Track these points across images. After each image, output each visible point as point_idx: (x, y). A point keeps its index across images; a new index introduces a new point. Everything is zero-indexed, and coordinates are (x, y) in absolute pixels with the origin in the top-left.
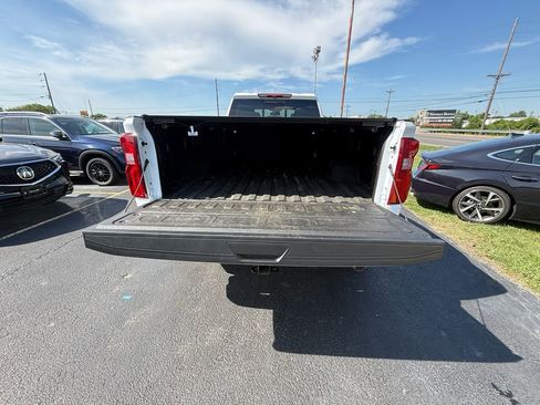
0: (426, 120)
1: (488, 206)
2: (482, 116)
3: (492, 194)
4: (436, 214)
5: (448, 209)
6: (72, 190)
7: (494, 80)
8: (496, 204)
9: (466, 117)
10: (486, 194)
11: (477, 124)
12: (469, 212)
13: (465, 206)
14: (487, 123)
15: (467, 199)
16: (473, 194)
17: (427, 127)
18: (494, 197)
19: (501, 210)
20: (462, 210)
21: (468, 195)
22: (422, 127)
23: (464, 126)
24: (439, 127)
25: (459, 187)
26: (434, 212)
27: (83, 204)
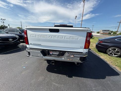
0: (102, 32)
1: (116, 52)
2: (116, 32)
3: (117, 49)
4: (102, 54)
5: (105, 53)
6: (20, 44)
7: (119, 23)
8: (118, 52)
9: (112, 32)
10: (115, 49)
11: (115, 33)
12: (111, 54)
13: (110, 52)
14: (118, 33)
15: (110, 50)
16: (112, 49)
17: (102, 34)
18: (117, 50)
19: (119, 54)
20: (109, 53)
21: (110, 49)
22: (101, 34)
23: (112, 34)
24: (105, 34)
25: (108, 47)
26: (102, 53)
27: (22, 47)
